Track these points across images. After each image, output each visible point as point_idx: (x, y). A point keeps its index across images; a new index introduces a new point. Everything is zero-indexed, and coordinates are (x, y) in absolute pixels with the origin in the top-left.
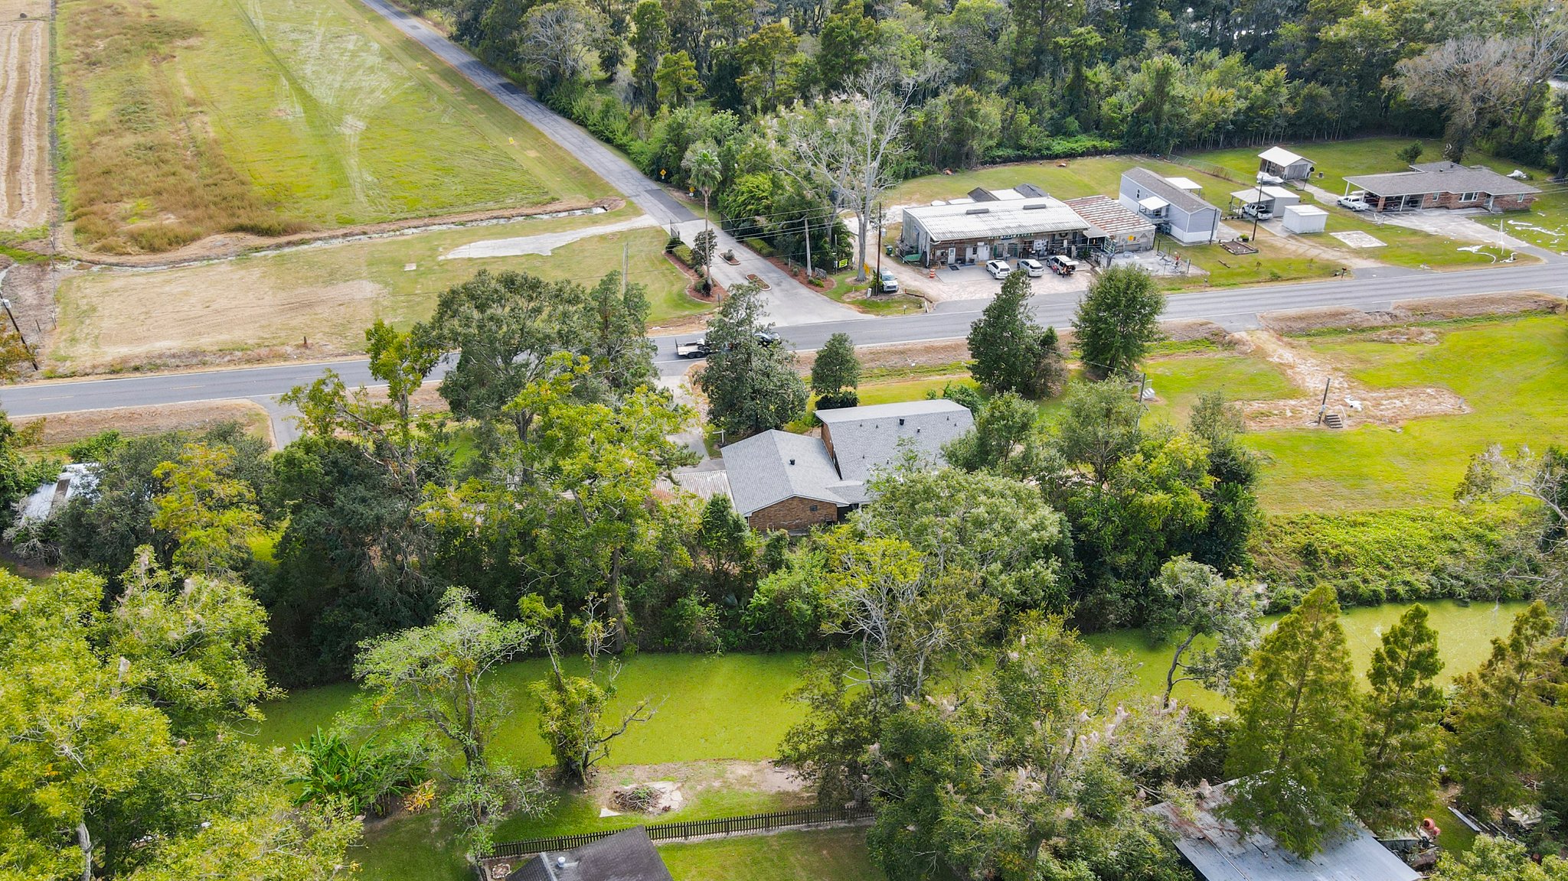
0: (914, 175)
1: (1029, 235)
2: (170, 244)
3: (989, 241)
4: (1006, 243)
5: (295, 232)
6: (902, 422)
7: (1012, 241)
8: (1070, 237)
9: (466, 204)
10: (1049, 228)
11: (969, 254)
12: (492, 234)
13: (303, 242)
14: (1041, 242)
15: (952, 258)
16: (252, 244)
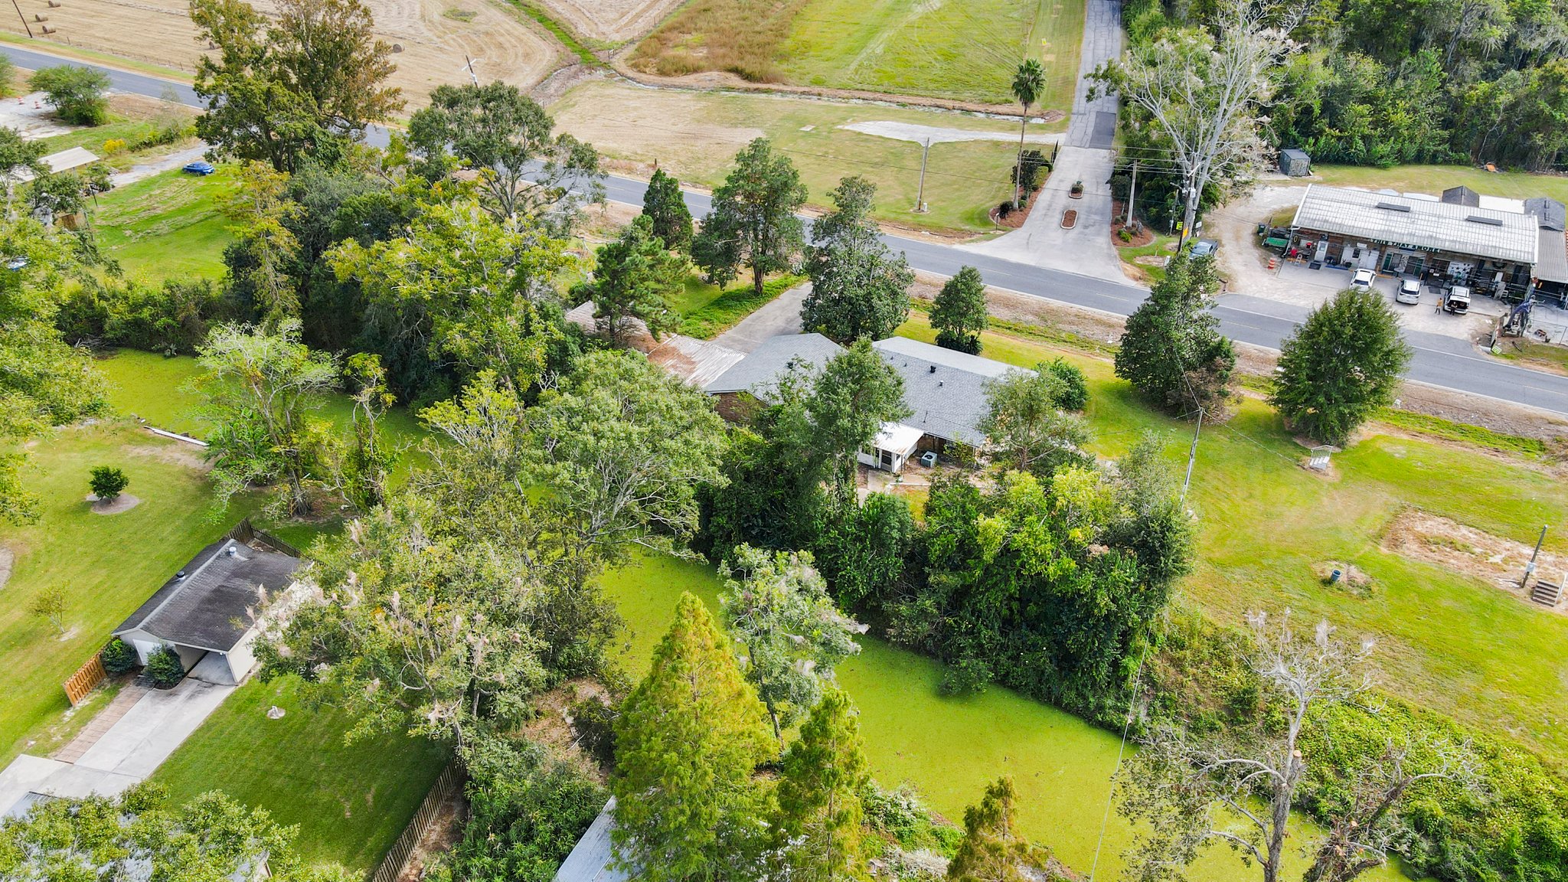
0: (1433, 160)
1: (1445, 253)
2: (676, 71)
3: (1380, 246)
4: (1406, 255)
5: (768, 82)
6: (933, 370)
7: (1416, 254)
8: (1511, 271)
9: (927, 89)
10: (1479, 251)
11: (1347, 255)
12: (915, 119)
13: (767, 91)
14: (1461, 266)
15: (1321, 253)
16: (730, 84)
